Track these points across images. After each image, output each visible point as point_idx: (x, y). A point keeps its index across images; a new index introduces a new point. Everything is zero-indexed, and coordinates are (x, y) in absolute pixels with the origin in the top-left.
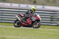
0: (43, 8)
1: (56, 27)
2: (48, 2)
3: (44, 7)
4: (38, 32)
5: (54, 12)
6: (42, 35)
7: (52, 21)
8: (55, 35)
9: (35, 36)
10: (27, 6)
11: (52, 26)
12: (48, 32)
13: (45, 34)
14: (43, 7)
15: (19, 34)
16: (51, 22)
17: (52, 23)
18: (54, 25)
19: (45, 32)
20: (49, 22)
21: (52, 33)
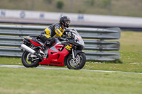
0: (81, 20)
1: (110, 64)
2: (92, 4)
3: (82, 18)
4: (67, 77)
5: (105, 30)
6: (77, 84)
7: (101, 50)
8: (109, 85)
9: (60, 87)
10: (42, 16)
11: (101, 61)
12: (92, 76)
13: (85, 83)
14: (79, 18)
15: (21, 83)
16: (99, 53)
17: (101, 55)
18: (106, 61)
19: (85, 76)
20: (95, 52)
21: (101, 78)
